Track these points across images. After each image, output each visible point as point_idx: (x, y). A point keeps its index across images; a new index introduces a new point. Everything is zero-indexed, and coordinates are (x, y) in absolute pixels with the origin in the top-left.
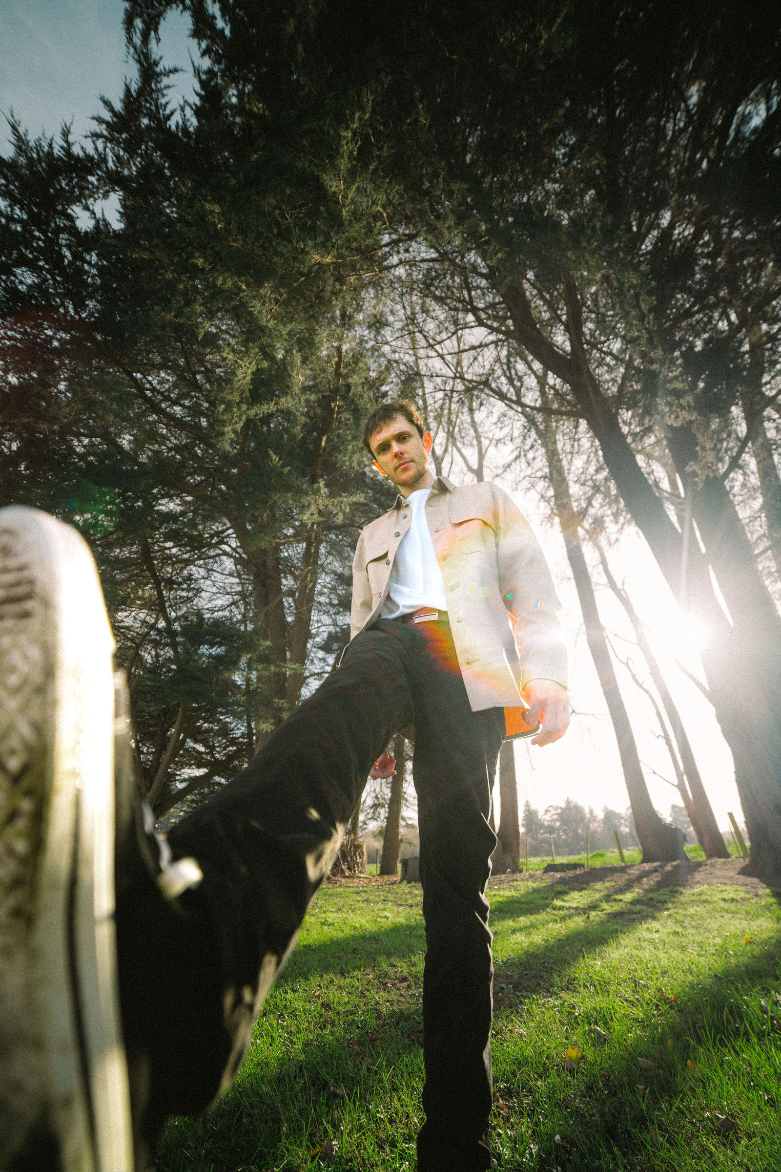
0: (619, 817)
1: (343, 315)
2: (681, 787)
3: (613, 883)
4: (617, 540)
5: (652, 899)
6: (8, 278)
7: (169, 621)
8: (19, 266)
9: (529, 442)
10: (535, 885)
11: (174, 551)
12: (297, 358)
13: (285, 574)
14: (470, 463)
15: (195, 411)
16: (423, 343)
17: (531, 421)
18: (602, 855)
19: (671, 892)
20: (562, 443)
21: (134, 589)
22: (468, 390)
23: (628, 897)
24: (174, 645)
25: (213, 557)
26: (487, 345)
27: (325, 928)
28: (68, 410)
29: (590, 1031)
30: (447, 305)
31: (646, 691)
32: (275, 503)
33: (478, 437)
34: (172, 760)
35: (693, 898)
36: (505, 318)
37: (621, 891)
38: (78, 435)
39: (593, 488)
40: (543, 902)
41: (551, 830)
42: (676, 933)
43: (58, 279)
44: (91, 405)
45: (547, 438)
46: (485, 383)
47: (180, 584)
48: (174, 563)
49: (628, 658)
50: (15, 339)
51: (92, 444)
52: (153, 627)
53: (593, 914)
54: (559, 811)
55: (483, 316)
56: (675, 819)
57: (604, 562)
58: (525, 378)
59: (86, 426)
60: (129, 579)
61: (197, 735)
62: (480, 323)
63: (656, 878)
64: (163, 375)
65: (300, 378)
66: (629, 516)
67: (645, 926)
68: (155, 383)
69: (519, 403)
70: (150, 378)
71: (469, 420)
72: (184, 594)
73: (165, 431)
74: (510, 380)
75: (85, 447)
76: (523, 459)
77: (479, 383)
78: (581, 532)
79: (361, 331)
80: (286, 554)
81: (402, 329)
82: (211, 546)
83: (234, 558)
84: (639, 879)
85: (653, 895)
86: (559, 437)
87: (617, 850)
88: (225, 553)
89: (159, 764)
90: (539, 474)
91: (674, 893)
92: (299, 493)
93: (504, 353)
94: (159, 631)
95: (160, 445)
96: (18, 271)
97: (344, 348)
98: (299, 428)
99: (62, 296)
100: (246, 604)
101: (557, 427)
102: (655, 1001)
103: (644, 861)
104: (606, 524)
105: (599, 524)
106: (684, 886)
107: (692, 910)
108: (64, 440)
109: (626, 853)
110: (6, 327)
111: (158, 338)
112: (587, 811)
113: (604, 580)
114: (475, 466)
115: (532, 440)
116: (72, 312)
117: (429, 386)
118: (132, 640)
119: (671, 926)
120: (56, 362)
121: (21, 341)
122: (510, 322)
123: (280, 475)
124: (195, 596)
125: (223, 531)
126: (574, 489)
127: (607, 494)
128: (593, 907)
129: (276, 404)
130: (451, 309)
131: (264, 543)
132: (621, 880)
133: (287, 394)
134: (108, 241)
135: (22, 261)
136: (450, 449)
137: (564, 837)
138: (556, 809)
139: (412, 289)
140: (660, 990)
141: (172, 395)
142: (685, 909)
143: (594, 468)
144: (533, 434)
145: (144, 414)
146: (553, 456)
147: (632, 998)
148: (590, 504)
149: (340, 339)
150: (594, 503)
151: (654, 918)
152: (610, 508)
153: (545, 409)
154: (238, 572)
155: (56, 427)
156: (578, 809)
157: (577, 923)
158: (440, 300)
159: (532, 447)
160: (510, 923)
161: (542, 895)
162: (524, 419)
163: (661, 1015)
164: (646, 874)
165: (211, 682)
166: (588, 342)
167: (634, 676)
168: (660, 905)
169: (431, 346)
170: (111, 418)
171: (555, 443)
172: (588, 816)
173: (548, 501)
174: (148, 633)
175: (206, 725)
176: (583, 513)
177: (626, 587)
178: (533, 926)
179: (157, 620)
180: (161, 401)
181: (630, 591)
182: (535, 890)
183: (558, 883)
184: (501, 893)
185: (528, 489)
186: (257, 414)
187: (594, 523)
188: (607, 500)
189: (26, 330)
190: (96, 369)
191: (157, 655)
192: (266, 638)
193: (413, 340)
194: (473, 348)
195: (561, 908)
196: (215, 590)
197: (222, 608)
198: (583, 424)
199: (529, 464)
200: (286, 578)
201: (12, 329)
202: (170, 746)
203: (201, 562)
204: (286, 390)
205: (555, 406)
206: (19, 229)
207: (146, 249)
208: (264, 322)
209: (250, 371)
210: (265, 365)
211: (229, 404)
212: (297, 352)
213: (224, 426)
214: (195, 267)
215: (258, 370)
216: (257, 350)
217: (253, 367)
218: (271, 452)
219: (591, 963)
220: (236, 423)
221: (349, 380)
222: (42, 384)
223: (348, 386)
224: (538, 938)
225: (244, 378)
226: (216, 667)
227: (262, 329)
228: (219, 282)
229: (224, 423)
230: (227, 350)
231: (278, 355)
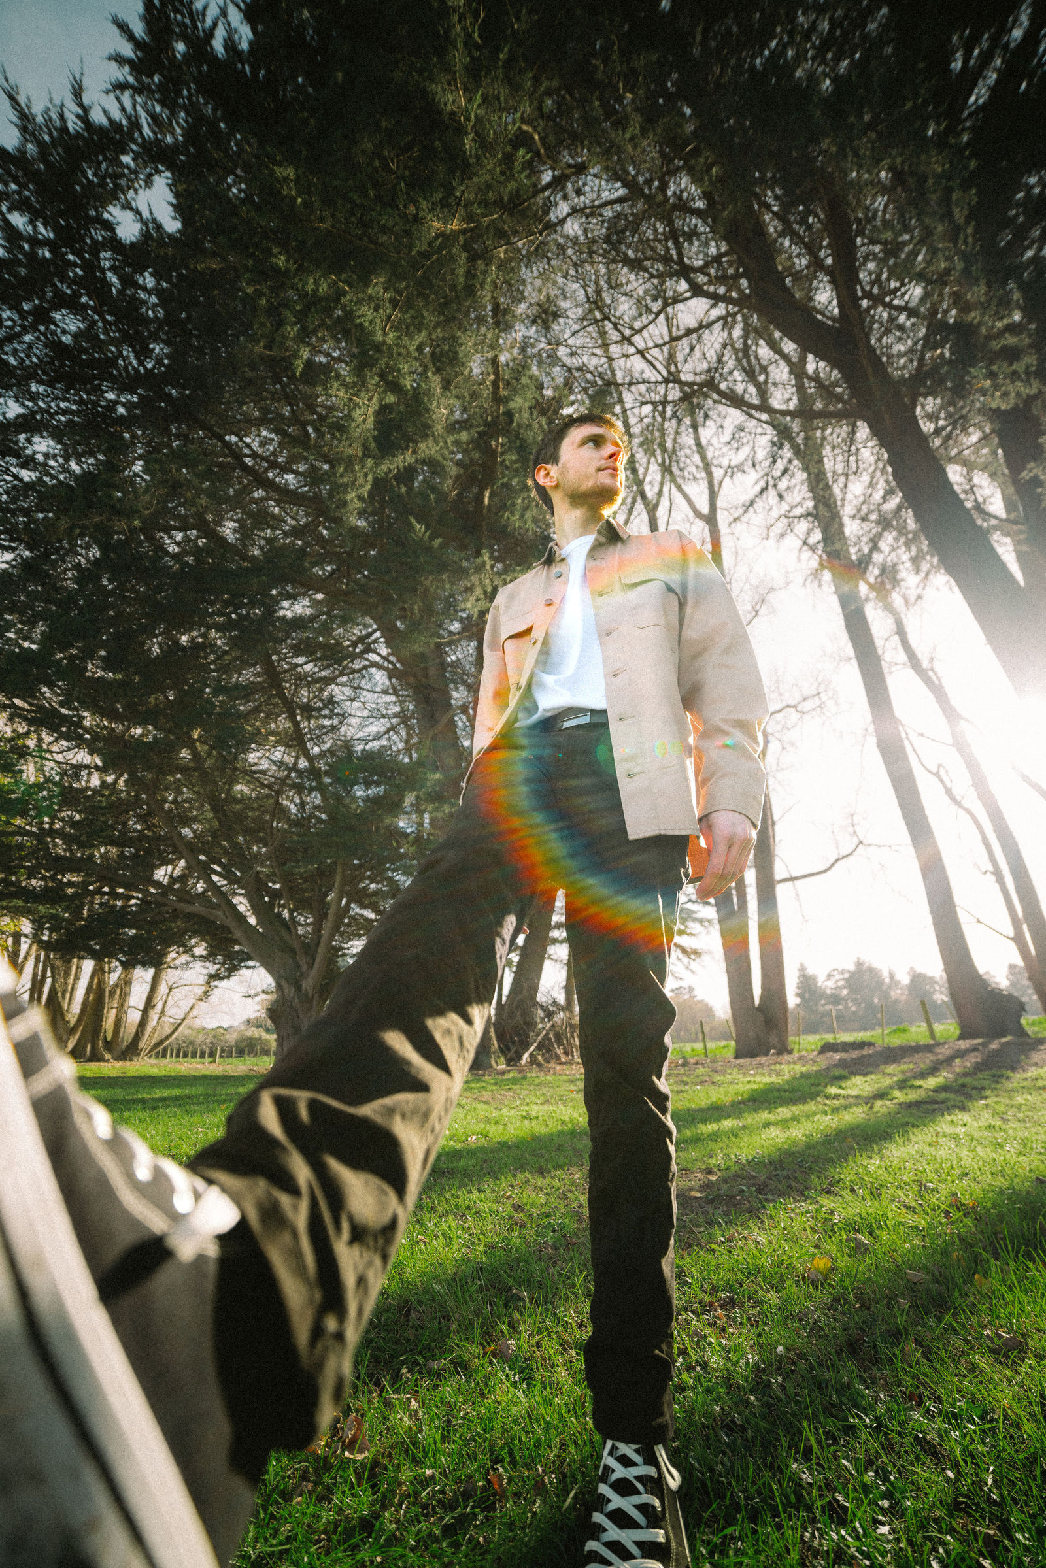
0: (932, 980)
1: (496, 308)
2: (1018, 939)
3: (912, 1066)
4: (919, 597)
5: (963, 1086)
6: (47, 329)
7: (311, 759)
8: (57, 308)
9: (780, 465)
10: (804, 1069)
11: (308, 667)
12: (435, 382)
13: (456, 683)
14: (698, 506)
15: (314, 478)
16: (614, 335)
17: (784, 434)
18: (904, 1031)
19: (994, 1076)
20: (832, 462)
21: (265, 722)
22: (686, 398)
23: (932, 1082)
24: (321, 788)
25: (359, 671)
26: (709, 325)
27: (527, 1122)
28: (147, 498)
29: (849, 1240)
30: (646, 270)
31: (968, 810)
32: (427, 590)
33: (707, 467)
34: (336, 929)
35: (1025, 1084)
36: (737, 276)
37: (923, 1075)
38: (168, 530)
39: (878, 522)
40: (813, 1089)
41: (835, 999)
42: (991, 1127)
43: (109, 318)
44: (175, 488)
45: (810, 457)
46: (709, 385)
47: (320, 709)
48: (309, 684)
49: (940, 766)
50: (72, 412)
51: (187, 540)
52: (294, 768)
53: (879, 1103)
54: (847, 975)
55: (701, 279)
56: (1013, 984)
57: (901, 631)
58: (771, 368)
59: (179, 517)
60: (256, 710)
61: (362, 898)
62: (697, 291)
63: (973, 1059)
64: (264, 433)
65: (443, 409)
66: (936, 560)
67: (948, 1118)
68: (255, 445)
69: (764, 407)
70: (248, 440)
71: (692, 442)
72: (327, 722)
73: (277, 510)
74: (751, 375)
75: (178, 544)
76: (772, 492)
77: (701, 385)
78: (863, 588)
79: (521, 331)
80: (454, 658)
81: (583, 319)
82: (354, 657)
83: (386, 669)
84: (949, 1060)
85: (968, 1080)
86: (827, 451)
87: (924, 1024)
88: (374, 664)
89: (320, 937)
90: (798, 511)
91: (997, 1078)
92: (458, 572)
93: (737, 332)
94: (300, 773)
95: (273, 529)
96: (58, 316)
97: (503, 358)
98: (450, 482)
99: (118, 343)
100: (409, 728)
101: (824, 438)
102: (943, 1207)
103: (962, 1037)
104: (903, 574)
105: (889, 574)
106: (1013, 1069)
107: (1019, 1099)
108: (151, 538)
109: (938, 1028)
110: (57, 398)
111: (250, 382)
112: (886, 974)
113: (902, 657)
114: (705, 509)
115: (785, 461)
116: (135, 363)
117: (628, 398)
118: (269, 786)
119: (986, 1118)
120: (127, 436)
121: (78, 413)
122: (744, 282)
123: (429, 550)
124: (341, 723)
125: (370, 635)
126: (851, 528)
127: (902, 530)
128: (881, 1095)
129: (414, 452)
130: (652, 276)
131: (421, 644)
132: (924, 1061)
133: (427, 436)
134: (162, 252)
135: (61, 302)
136: (666, 489)
137: (854, 1009)
138: (842, 972)
139: (591, 253)
140: (954, 1195)
141: (280, 460)
142: (1010, 1098)
143: (881, 493)
144: (787, 452)
145: (245, 490)
146: (818, 484)
147: (913, 1204)
148: (875, 548)
149: (494, 346)
150: (882, 545)
151: (963, 1109)
152: (909, 549)
153: (805, 413)
154: (394, 688)
155: (136, 523)
156: (873, 972)
157: (857, 1115)
158: (635, 265)
159: (785, 471)
160: (765, 1115)
161: (812, 1081)
162: (769, 430)
163: (952, 1223)
164: (962, 1054)
165: (370, 832)
166: (868, 295)
167: (948, 792)
168: (975, 1092)
169: (628, 340)
170: (204, 501)
171: (820, 461)
172: (887, 980)
173: (813, 549)
174: (288, 776)
175: (373, 886)
176: (864, 563)
177: (937, 666)
178: (795, 1119)
179: (297, 758)
180: (267, 470)
182: (803, 1076)
183: (836, 1066)
184: (758, 1079)
185: (782, 535)
186: (390, 471)
187: (881, 575)
188: (903, 539)
189: (81, 398)
190: (177, 437)
191: (303, 804)
192: (435, 769)
193: (603, 334)
194: (689, 332)
195: (836, 1097)
196: (366, 713)
197: (378, 737)
198: (863, 431)
199: (781, 497)
200: (457, 689)
201: (65, 399)
202: (331, 913)
203: (345, 679)
204: (425, 431)
205: (819, 405)
206: (48, 254)
207: (214, 254)
208: (379, 336)
209: (371, 411)
210: (391, 399)
211: (349, 462)
212: (434, 374)
213: (345, 492)
214: (277, 270)
215: (383, 410)
216: (376, 378)
217: (375, 404)
218: (413, 521)
219: (865, 1162)
220: (361, 486)
221: (511, 405)
222: (113, 467)
223: (509, 414)
224: (798, 1133)
225: (364, 421)
226: (374, 812)
227: (378, 347)
228: (310, 287)
229: (345, 488)
230: (335, 385)
231: (408, 383)
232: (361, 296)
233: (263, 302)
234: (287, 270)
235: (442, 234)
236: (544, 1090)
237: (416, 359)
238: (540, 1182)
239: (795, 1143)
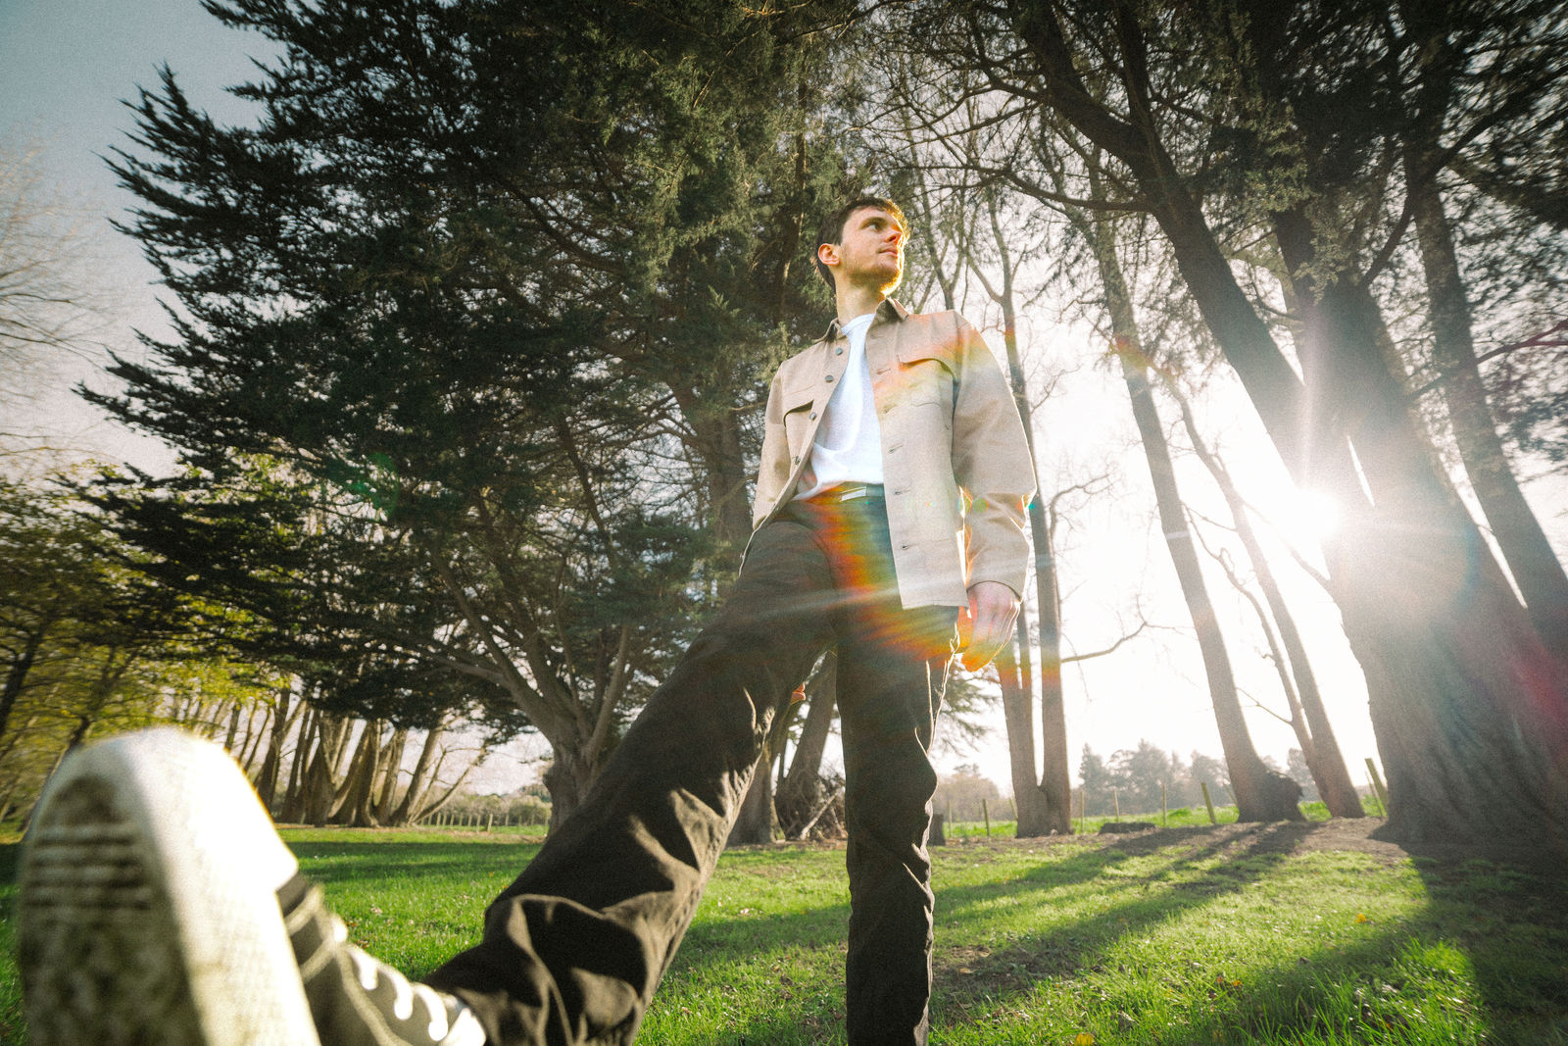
0: (1214, 765)
1: (803, 90)
2: (1296, 723)
3: (1189, 848)
4: (1204, 385)
5: (1238, 868)
6: (359, 84)
7: (600, 523)
8: (370, 66)
9: (1073, 252)
10: (1083, 849)
11: (602, 430)
12: (740, 157)
13: (749, 452)
14: (993, 288)
15: (616, 243)
16: (918, 122)
17: (1078, 222)
18: (1184, 813)
19: (1268, 859)
20: (1122, 253)
21: (556, 483)
22: (984, 183)
23: (1208, 864)
24: (609, 552)
25: (653, 436)
26: (1007, 116)
28: (449, 254)
29: (1113, 1017)
30: (949, 62)
31: (1249, 595)
32: (723, 359)
33: (1004, 251)
34: (618, 696)
35: (1298, 867)
36: (1035, 73)
37: (1199, 857)
38: (468, 288)
39: (1165, 311)
40: (1090, 870)
41: (1119, 781)
42: (1261, 909)
43: (422, 78)
44: (478, 246)
45: (1102, 246)
46: (1006, 174)
47: (611, 473)
48: (602, 447)
49: (1222, 550)
50: (378, 167)
51: (487, 298)
52: (583, 531)
53: (1154, 885)
54: (1131, 757)
55: (1001, 73)
56: (1293, 769)
57: (1187, 417)
58: (1066, 160)
59: (480, 275)
60: (548, 471)
61: (648, 666)
62: (996, 84)
63: (1249, 842)
64: (570, 197)
65: (747, 183)
66: (1219, 350)
67: (1221, 899)
68: (560, 209)
69: (1060, 196)
70: (553, 203)
71: (990, 226)
72: (618, 486)
73: (578, 273)
74: (1047, 164)
75: (478, 302)
76: (1064, 278)
77: (999, 172)
78: (1151, 373)
79: (826, 112)
80: (748, 427)
81: (887, 104)
82: (649, 422)
83: (680, 435)
84: (1225, 844)
85: (1242, 862)
86: (1118, 240)
87: (1205, 807)
88: (668, 430)
89: (601, 702)
90: (1089, 297)
91: (1272, 861)
92: (757, 343)
93: (1035, 124)
94: (589, 535)
95: (574, 292)
96: (370, 73)
97: (808, 137)
98: (751, 254)
99: (429, 103)
100: (700, 495)
101: (1115, 229)
102: (1208, 985)
103: (1241, 820)
104: (1188, 362)
105: (1175, 359)
106: (1288, 853)
107: (1291, 882)
108: (450, 294)
109: (1218, 811)
110: (364, 152)
111: (558, 147)
112: (1169, 756)
113: (1188, 442)
114: (1000, 291)
115: (1078, 249)
116: (445, 122)
117: (928, 181)
118: (558, 548)
119: (1258, 899)
120: (432, 192)
121: (384, 168)
122: (1042, 78)
123: (727, 320)
124: (633, 487)
125: (665, 401)
126: (1140, 315)
127: (1188, 320)
128: (1158, 876)
129: (717, 223)
130: (955, 68)
131: (714, 412)
132: (1200, 843)
133: (730, 208)
134: (479, 17)
135: (374, 60)
136: (963, 270)
137: (1137, 791)
138: (1126, 754)
139: (897, 42)
140: (1220, 975)
141: (585, 224)
142: (1283, 880)
143: (1169, 283)
144: (1080, 240)
145: (547, 252)
146: (1110, 273)
147: (1179, 982)
148: (1162, 336)
149: (800, 125)
150: (1169, 333)
151: (1236, 890)
152: (1194, 338)
153: (1097, 204)
154: (687, 454)
155: (436, 279)
156: (1156, 754)
157: (1132, 895)
158: (938, 56)
159: (1077, 258)
160: (1040, 894)
161: (1091, 860)
162: (1063, 218)
163: (1215, 1002)
164: (1237, 837)
165: (656, 598)
166: (1158, 97)
167: (1231, 575)
168: (1248, 875)
169: (927, 125)
170: (505, 261)
171: (1112, 250)
172: (1171, 763)
173: (1104, 335)
174: (577, 538)
175: (658, 653)
176: (1151, 350)
177: (1222, 452)
178: (1071, 898)
179: (587, 520)
180: (570, 234)
181: (1228, 458)
182: (1081, 855)
183: (1114, 846)
184: (1037, 858)
185: (1074, 320)
186: (692, 240)
187: (1167, 362)
188: (1189, 329)
189: (388, 153)
190: (483, 196)
191: (590, 567)
192: (725, 537)
193: (906, 119)
194: (988, 122)
195: (1113, 877)
196: (658, 478)
197: (669, 503)
198: (1152, 224)
199: (1073, 282)
200: (750, 458)
201: (372, 154)
202: (614, 678)
203: (639, 443)
204: (729, 203)
205: (1110, 197)
206: (365, 14)
207: (530, 24)
208: (686, 110)
209: (675, 182)
210: (695, 170)
211: (652, 230)
212: (740, 149)
213: (648, 259)
214: (589, 42)
215: (688, 180)
216: (682, 151)
217: (680, 176)
218: (712, 290)
219: (1135, 941)
220: (663, 254)
221: (813, 182)
222: (416, 223)
223: (811, 191)
224: (1072, 912)
225: (668, 191)
226: (661, 578)
227: (685, 121)
228: (621, 61)
229: (646, 256)
230: (642, 155)
231: (713, 156)
232: (670, 72)
233: (575, 72)
234: (600, 44)
235: (752, 19)
236: (821, 865)
237: (722, 134)
238: (811, 956)
239: (1069, 921)
